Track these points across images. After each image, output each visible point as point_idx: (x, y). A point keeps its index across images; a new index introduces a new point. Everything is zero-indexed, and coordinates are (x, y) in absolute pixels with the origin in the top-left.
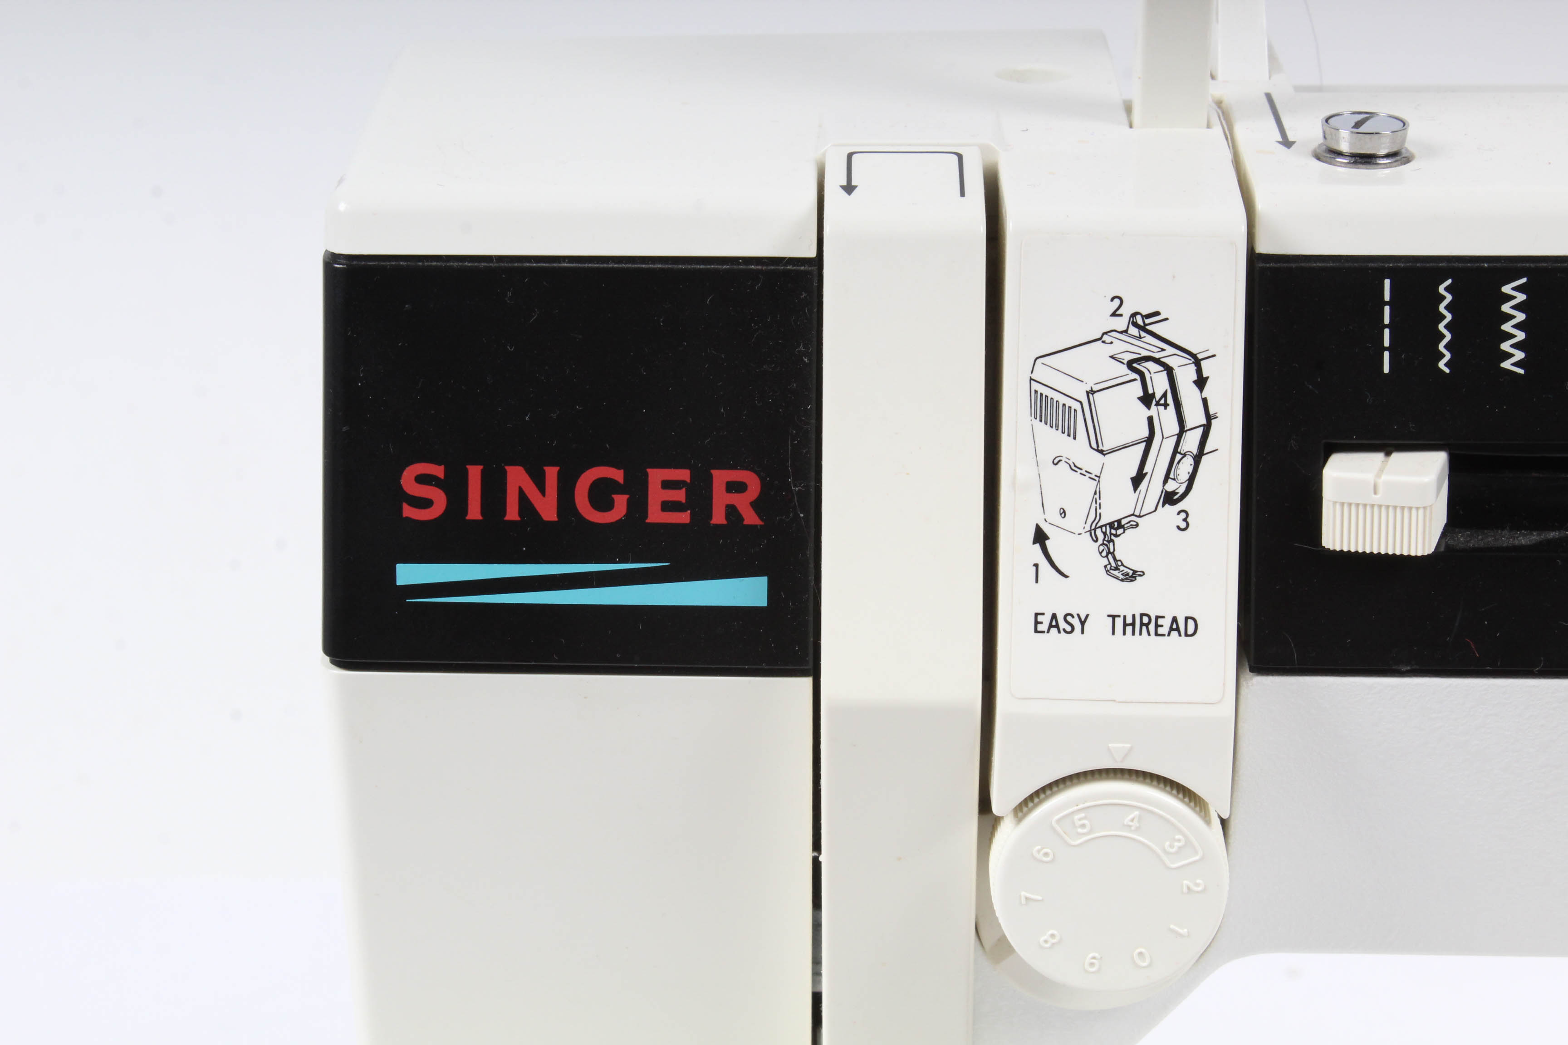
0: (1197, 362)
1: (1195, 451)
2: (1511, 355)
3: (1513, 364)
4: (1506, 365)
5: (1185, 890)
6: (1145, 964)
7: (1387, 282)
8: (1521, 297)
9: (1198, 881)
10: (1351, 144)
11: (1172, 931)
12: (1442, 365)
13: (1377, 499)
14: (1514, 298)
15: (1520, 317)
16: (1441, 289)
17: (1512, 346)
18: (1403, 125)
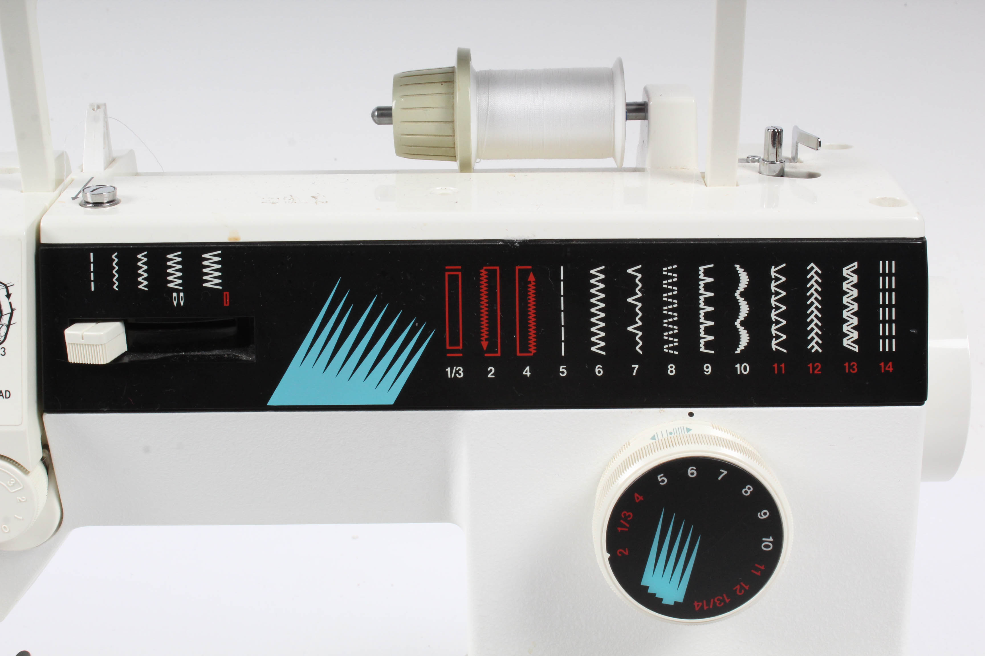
0: (7, 288)
1: (7, 323)
2: (142, 283)
3: (144, 287)
4: (141, 287)
5: (18, 501)
6: (7, 531)
7: (92, 254)
8: (145, 260)
9: (23, 497)
10: (92, 199)
11: (16, 518)
12: (115, 287)
13: (82, 342)
14: (142, 260)
15: (145, 267)
16: (113, 257)
17: (143, 279)
18: (114, 189)
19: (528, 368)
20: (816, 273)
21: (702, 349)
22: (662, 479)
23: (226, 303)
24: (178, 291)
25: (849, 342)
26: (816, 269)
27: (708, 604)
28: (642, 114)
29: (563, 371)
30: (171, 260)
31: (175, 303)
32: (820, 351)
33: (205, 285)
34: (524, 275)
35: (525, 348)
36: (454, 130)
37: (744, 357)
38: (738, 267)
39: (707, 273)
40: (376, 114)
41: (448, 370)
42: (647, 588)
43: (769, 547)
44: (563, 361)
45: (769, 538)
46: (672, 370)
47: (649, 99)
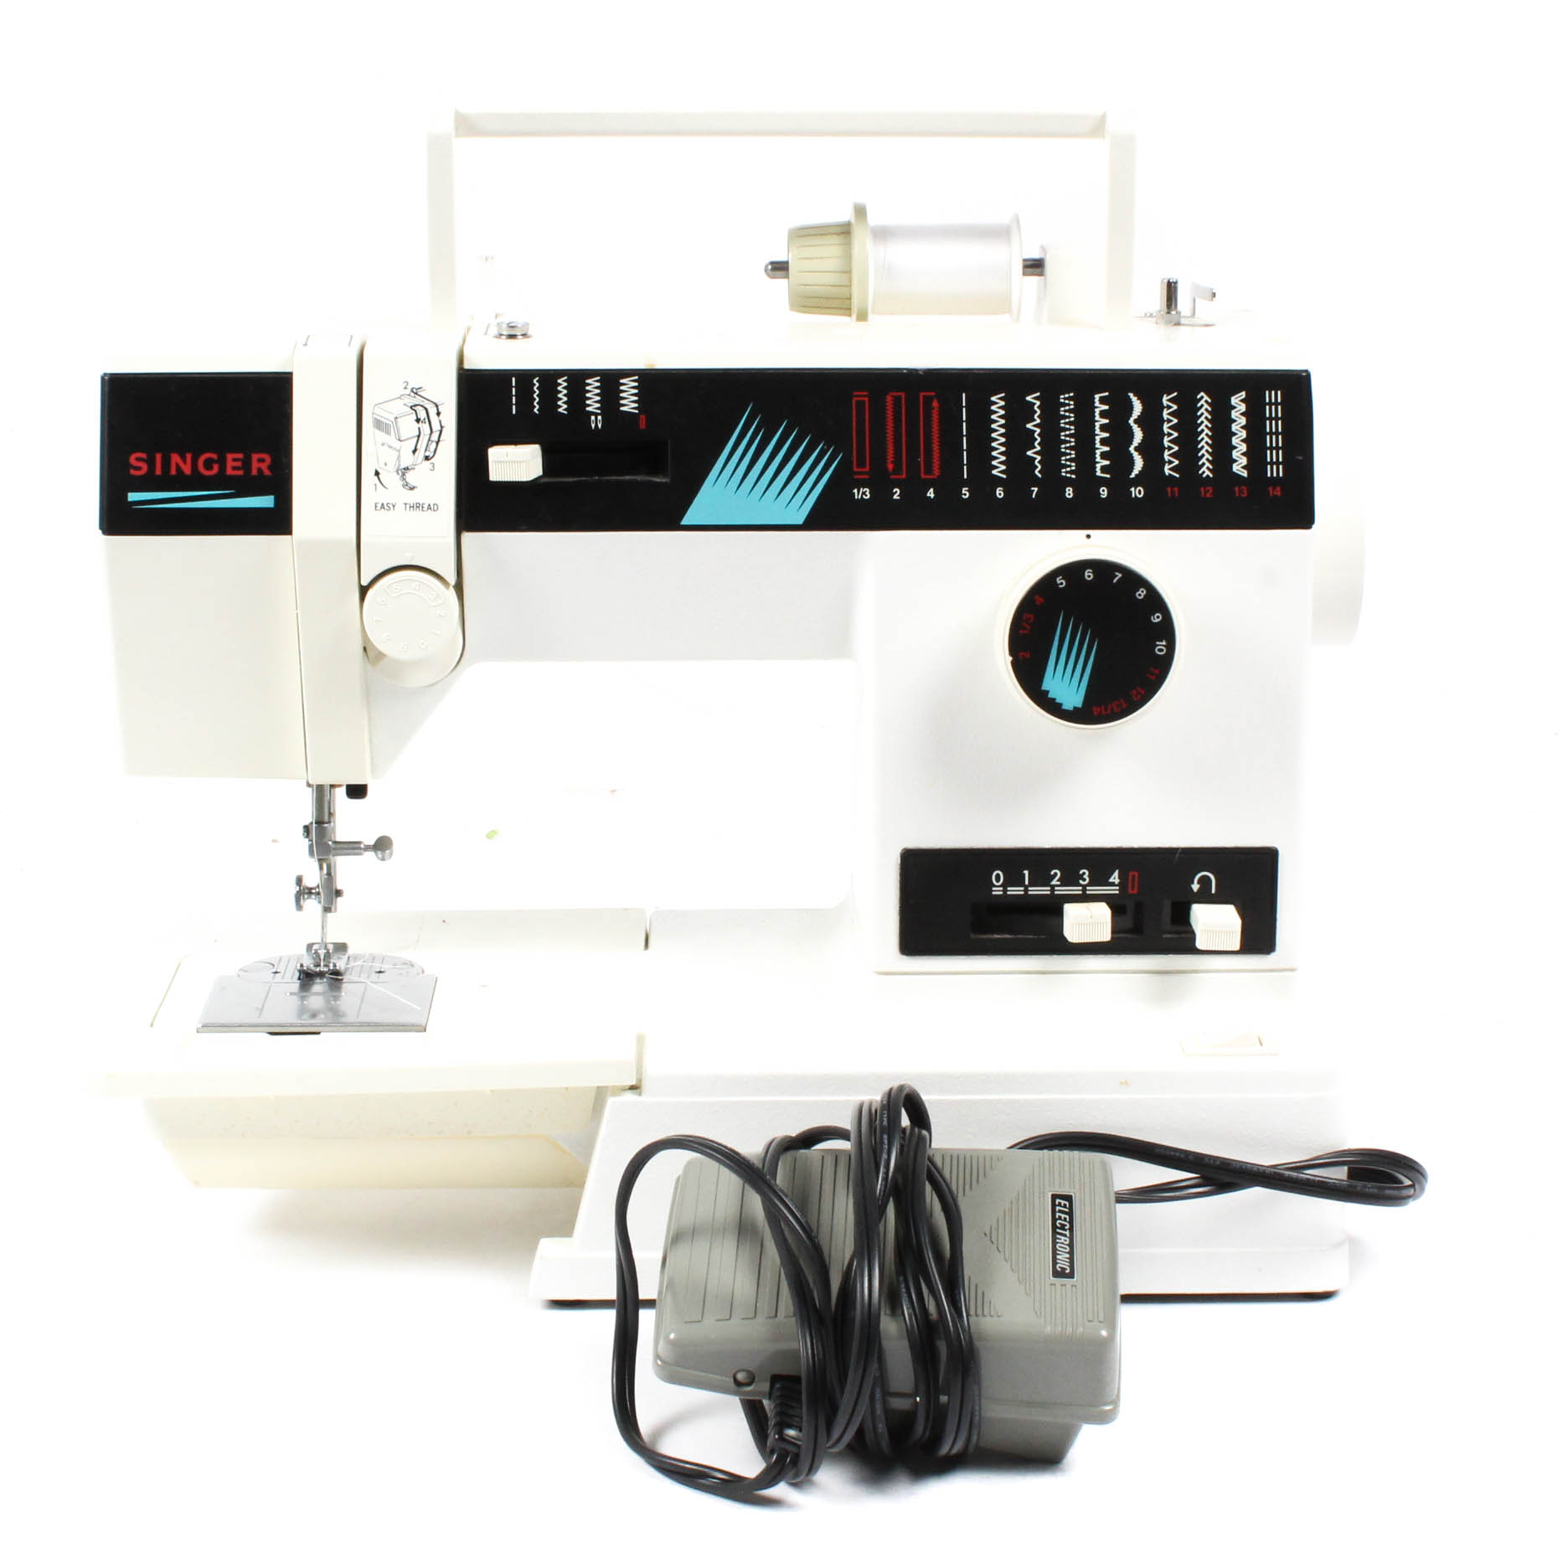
0: (437, 406)
1: (436, 440)
2: (562, 406)
3: (563, 410)
4: (560, 410)
6: (424, 647)
7: (514, 379)
8: (565, 384)
10: (507, 332)
11: (434, 633)
12: (535, 410)
14: (562, 384)
15: (565, 391)
16: (535, 381)
17: (562, 403)
18: (527, 324)
19: (932, 490)
20: (1206, 401)
21: (1099, 473)
22: (1061, 582)
23: (643, 425)
24: (596, 415)
25: (1239, 467)
26: (1206, 398)
27: (1106, 710)
28: (1038, 270)
29: (966, 493)
30: (589, 384)
31: (593, 426)
32: (1211, 475)
33: (622, 409)
34: (928, 401)
35: (929, 470)
36: (850, 281)
37: (1138, 481)
38: (1131, 395)
39: (1102, 401)
40: (770, 267)
41: (855, 491)
42: (1047, 692)
43: (1162, 650)
44: (965, 483)
45: (1162, 641)
46: (1069, 493)
47: (1045, 254)
